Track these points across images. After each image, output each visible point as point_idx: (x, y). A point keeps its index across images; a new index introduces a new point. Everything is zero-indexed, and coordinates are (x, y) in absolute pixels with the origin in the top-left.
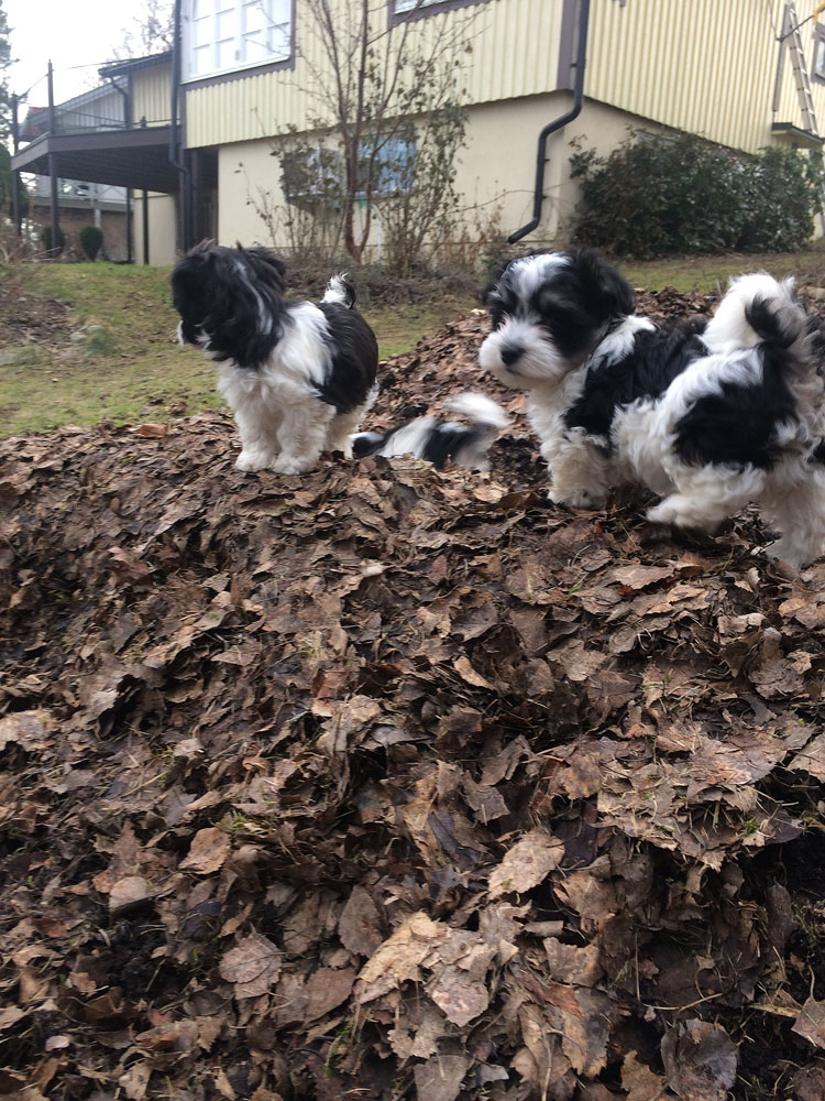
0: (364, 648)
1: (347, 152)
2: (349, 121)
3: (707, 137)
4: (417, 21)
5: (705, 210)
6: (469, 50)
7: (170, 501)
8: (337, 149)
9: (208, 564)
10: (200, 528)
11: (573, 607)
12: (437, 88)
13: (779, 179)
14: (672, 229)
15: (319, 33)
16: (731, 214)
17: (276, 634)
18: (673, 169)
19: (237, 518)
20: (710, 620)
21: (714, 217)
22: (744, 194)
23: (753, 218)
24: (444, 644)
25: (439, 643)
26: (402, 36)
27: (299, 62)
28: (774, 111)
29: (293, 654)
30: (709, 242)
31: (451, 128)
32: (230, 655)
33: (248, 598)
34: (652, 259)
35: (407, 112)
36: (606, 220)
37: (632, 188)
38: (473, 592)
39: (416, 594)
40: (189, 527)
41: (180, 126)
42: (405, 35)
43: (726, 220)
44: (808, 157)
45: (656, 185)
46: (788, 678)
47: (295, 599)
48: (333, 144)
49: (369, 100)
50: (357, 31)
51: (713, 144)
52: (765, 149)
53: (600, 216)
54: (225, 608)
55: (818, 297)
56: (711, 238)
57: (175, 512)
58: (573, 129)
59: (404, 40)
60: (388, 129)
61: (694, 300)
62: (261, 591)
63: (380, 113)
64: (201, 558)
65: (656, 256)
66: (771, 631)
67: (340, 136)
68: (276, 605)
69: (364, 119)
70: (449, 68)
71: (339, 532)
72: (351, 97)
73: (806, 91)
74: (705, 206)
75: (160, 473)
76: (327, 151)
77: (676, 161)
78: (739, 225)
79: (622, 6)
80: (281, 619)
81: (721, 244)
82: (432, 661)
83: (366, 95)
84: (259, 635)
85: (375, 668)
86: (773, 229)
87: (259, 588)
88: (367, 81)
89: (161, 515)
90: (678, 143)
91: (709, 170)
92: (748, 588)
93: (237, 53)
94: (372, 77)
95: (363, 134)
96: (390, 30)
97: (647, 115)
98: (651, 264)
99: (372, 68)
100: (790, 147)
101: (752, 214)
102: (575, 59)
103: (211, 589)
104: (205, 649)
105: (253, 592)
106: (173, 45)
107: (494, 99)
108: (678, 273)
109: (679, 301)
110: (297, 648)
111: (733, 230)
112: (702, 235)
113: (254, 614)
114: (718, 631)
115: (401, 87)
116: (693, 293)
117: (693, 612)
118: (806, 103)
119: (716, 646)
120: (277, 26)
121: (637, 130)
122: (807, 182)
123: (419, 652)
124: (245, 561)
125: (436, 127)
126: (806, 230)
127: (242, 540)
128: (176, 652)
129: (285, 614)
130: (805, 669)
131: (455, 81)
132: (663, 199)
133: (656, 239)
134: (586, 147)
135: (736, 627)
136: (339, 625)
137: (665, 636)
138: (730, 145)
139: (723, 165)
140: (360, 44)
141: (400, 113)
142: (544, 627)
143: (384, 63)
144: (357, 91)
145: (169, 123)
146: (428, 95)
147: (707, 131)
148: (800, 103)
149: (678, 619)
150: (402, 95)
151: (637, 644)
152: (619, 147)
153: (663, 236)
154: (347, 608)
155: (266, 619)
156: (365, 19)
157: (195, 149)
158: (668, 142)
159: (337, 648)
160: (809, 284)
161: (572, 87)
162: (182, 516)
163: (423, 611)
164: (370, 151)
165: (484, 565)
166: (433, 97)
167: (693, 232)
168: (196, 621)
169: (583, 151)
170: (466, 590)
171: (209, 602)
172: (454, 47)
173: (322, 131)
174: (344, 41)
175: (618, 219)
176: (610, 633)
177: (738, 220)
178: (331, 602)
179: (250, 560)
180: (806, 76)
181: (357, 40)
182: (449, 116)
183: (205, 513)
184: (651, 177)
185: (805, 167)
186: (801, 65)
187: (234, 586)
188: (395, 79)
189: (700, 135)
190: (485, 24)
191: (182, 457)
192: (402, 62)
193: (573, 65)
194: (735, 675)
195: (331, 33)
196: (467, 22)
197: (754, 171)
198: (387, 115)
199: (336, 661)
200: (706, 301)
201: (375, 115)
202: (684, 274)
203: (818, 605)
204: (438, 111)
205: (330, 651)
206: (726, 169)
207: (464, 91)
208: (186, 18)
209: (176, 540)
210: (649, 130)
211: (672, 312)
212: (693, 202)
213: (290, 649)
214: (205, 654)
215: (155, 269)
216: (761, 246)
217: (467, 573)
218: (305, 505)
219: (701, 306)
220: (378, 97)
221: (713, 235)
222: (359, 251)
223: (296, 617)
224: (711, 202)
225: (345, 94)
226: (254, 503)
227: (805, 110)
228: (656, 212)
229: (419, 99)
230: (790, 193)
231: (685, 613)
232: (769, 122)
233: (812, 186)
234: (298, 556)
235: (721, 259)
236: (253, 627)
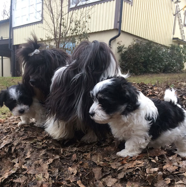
0: (53, 178)
1: (56, 45)
2: (57, 37)
3: (155, 41)
4: (76, 10)
5: (154, 62)
6: (90, 18)
7: (4, 139)
8: (54, 45)
9: (14, 156)
10: (12, 146)
11: (109, 167)
12: (81, 28)
13: (175, 53)
14: (145, 67)
15: (49, 14)
16: (161, 63)
17: (30, 174)
18: (146, 50)
19: (21, 143)
20: (144, 170)
21: (157, 63)
22: (165, 57)
23: (167, 64)
24: (75, 177)
25: (74, 176)
26: (71, 14)
27: (44, 21)
28: (173, 34)
29: (35, 180)
30: (156, 70)
31: (85, 39)
32: (18, 180)
33: (24, 165)
34: (139, 75)
35: (73, 35)
36: (127, 64)
37: (134, 55)
38: (83, 163)
39: (68, 164)
40: (9, 146)
41: (12, 39)
42: (72, 14)
43: (160, 64)
44: (183, 47)
45: (141, 55)
46: (164, 185)
47: (36, 165)
48: (53, 44)
49: (62, 31)
50: (59, 13)
51: (157, 44)
52: (171, 45)
53: (126, 63)
54: (17, 168)
55: (184, 85)
56: (156, 69)
57: (5, 142)
58: (118, 39)
59: (72, 15)
60: (68, 39)
61: (149, 86)
62: (27, 163)
63: (65, 35)
64: (12, 154)
65: (141, 74)
66: (160, 173)
67: (55, 41)
68: (31, 167)
69: (61, 37)
70: (84, 23)
71: (48, 148)
72: (57, 31)
73: (182, 29)
74: (154, 60)
75: (2, 132)
76: (51, 45)
77: (146, 48)
78: (164, 65)
79: (131, 6)
80: (32, 170)
81: (158, 71)
82: (71, 181)
83: (62, 30)
84: (26, 175)
85: (56, 183)
86: (172, 66)
87: (27, 162)
88: (62, 26)
89: (2, 143)
90: (147, 43)
91: (155, 51)
92: (155, 162)
93: (27, 19)
94: (63, 25)
95: (61, 41)
96: (68, 13)
97: (138, 36)
98: (140, 76)
99: (63, 23)
100: (178, 44)
101: (167, 63)
102: (119, 21)
103: (14, 163)
104: (11, 179)
105: (25, 163)
106: (10, 17)
107: (97, 31)
108: (147, 79)
109: (145, 86)
110: (36, 178)
111: (162, 67)
112: (154, 68)
113: (25, 169)
114: (146, 173)
115: (71, 28)
116: (149, 84)
117: (140, 167)
118: (182, 32)
119: (145, 177)
120: (38, 12)
121: (136, 40)
122: (182, 54)
123: (68, 179)
124: (23, 155)
125: (81, 39)
126: (182, 67)
127: (22, 149)
128: (4, 179)
129: (33, 169)
130: (169, 183)
131: (86, 26)
132: (143, 58)
133: (141, 69)
134: (122, 44)
135: (151, 171)
136: (47, 172)
137: (132, 174)
138: (161, 44)
139: (159, 49)
140: (60, 16)
141: (71, 35)
142: (101, 172)
143: (67, 21)
144: (59, 29)
145: (9, 38)
146: (79, 30)
147: (155, 40)
148: (180, 32)
149: (135, 169)
150: (71, 30)
151: (125, 176)
152: (131, 44)
153: (143, 68)
154: (49, 167)
155: (28, 171)
156: (61, 10)
157: (16, 45)
158: (144, 43)
159: (46, 178)
160: (182, 82)
161: (118, 28)
162: (7, 143)
163: (70, 168)
164: (63, 45)
165: (86, 156)
166: (80, 31)
167: (151, 67)
168: (9, 171)
169: (121, 45)
170: (81, 162)
171: (13, 166)
172: (86, 17)
173: (50, 40)
174: (56, 16)
175: (130, 64)
176: (118, 174)
177: (163, 64)
178: (45, 166)
179: (24, 155)
180: (182, 25)
181: (59, 15)
182: (84, 36)
183: (13, 142)
184: (139, 52)
185: (182, 50)
186: (181, 22)
187: (20, 162)
188: (70, 26)
189: (153, 41)
190: (94, 10)
191: (8, 128)
192: (71, 21)
193: (118, 22)
194: (150, 184)
195: (52, 13)
196: (89, 10)
197: (168, 51)
198: (67, 36)
199: (46, 181)
200: (152, 86)
201: (64, 36)
202: (148, 79)
203: (173, 166)
204: (81, 34)
205: (45, 179)
206: (160, 50)
207: (88, 29)
208: (14, 10)
209: (5, 150)
210: (139, 40)
211: (143, 89)
212: (151, 59)
213: (34, 178)
214: (12, 180)
215: (4, 78)
216: (170, 71)
217: (81, 158)
218: (40, 140)
219: (151, 87)
220: (65, 31)
221: (157, 68)
223: (36, 170)
224: (156, 60)
225: (56, 30)
226: (26, 139)
227: (182, 34)
228: (141, 62)
229: (76, 31)
230: (178, 57)
231: (137, 168)
232: (172, 38)
233: (184, 55)
234: (37, 154)
235: (159, 75)
236: (24, 173)
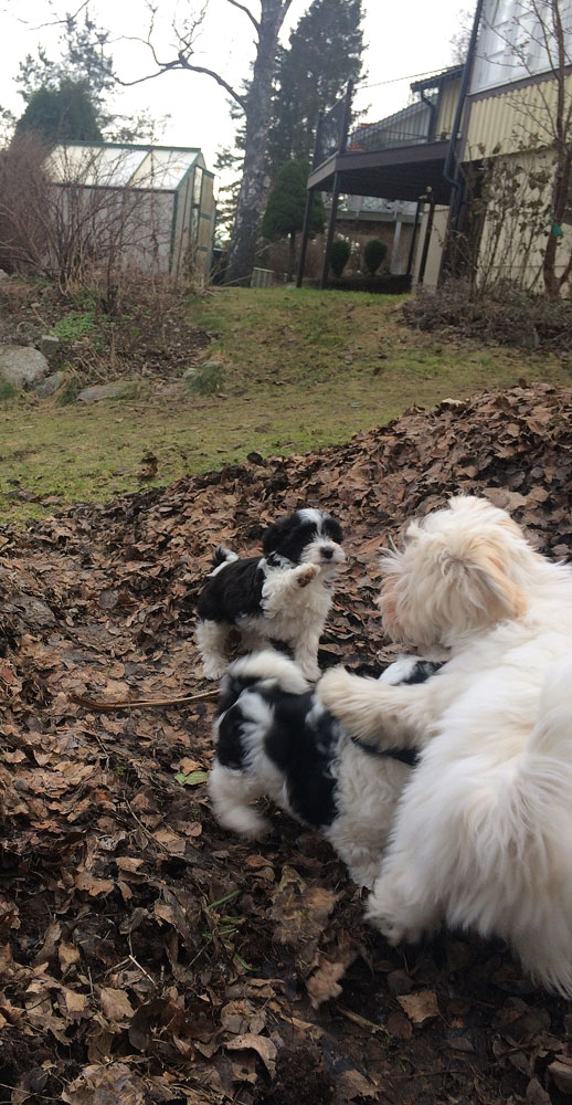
41: (461, 139)
157: (471, 162)
222: (558, 283)
